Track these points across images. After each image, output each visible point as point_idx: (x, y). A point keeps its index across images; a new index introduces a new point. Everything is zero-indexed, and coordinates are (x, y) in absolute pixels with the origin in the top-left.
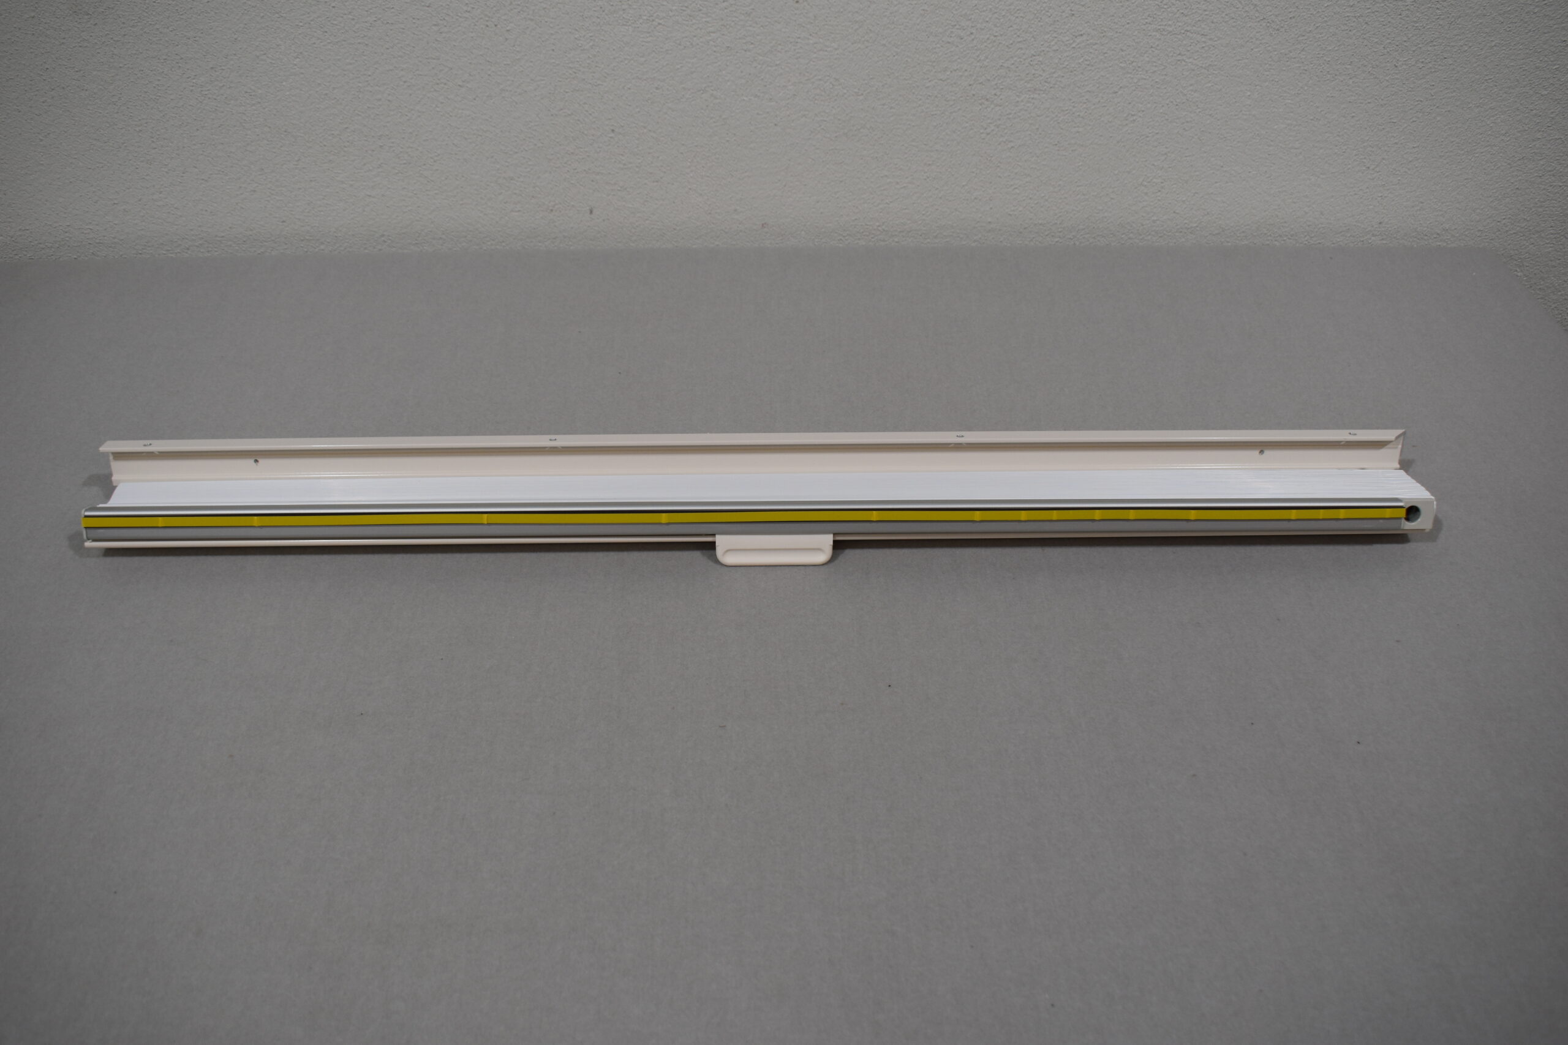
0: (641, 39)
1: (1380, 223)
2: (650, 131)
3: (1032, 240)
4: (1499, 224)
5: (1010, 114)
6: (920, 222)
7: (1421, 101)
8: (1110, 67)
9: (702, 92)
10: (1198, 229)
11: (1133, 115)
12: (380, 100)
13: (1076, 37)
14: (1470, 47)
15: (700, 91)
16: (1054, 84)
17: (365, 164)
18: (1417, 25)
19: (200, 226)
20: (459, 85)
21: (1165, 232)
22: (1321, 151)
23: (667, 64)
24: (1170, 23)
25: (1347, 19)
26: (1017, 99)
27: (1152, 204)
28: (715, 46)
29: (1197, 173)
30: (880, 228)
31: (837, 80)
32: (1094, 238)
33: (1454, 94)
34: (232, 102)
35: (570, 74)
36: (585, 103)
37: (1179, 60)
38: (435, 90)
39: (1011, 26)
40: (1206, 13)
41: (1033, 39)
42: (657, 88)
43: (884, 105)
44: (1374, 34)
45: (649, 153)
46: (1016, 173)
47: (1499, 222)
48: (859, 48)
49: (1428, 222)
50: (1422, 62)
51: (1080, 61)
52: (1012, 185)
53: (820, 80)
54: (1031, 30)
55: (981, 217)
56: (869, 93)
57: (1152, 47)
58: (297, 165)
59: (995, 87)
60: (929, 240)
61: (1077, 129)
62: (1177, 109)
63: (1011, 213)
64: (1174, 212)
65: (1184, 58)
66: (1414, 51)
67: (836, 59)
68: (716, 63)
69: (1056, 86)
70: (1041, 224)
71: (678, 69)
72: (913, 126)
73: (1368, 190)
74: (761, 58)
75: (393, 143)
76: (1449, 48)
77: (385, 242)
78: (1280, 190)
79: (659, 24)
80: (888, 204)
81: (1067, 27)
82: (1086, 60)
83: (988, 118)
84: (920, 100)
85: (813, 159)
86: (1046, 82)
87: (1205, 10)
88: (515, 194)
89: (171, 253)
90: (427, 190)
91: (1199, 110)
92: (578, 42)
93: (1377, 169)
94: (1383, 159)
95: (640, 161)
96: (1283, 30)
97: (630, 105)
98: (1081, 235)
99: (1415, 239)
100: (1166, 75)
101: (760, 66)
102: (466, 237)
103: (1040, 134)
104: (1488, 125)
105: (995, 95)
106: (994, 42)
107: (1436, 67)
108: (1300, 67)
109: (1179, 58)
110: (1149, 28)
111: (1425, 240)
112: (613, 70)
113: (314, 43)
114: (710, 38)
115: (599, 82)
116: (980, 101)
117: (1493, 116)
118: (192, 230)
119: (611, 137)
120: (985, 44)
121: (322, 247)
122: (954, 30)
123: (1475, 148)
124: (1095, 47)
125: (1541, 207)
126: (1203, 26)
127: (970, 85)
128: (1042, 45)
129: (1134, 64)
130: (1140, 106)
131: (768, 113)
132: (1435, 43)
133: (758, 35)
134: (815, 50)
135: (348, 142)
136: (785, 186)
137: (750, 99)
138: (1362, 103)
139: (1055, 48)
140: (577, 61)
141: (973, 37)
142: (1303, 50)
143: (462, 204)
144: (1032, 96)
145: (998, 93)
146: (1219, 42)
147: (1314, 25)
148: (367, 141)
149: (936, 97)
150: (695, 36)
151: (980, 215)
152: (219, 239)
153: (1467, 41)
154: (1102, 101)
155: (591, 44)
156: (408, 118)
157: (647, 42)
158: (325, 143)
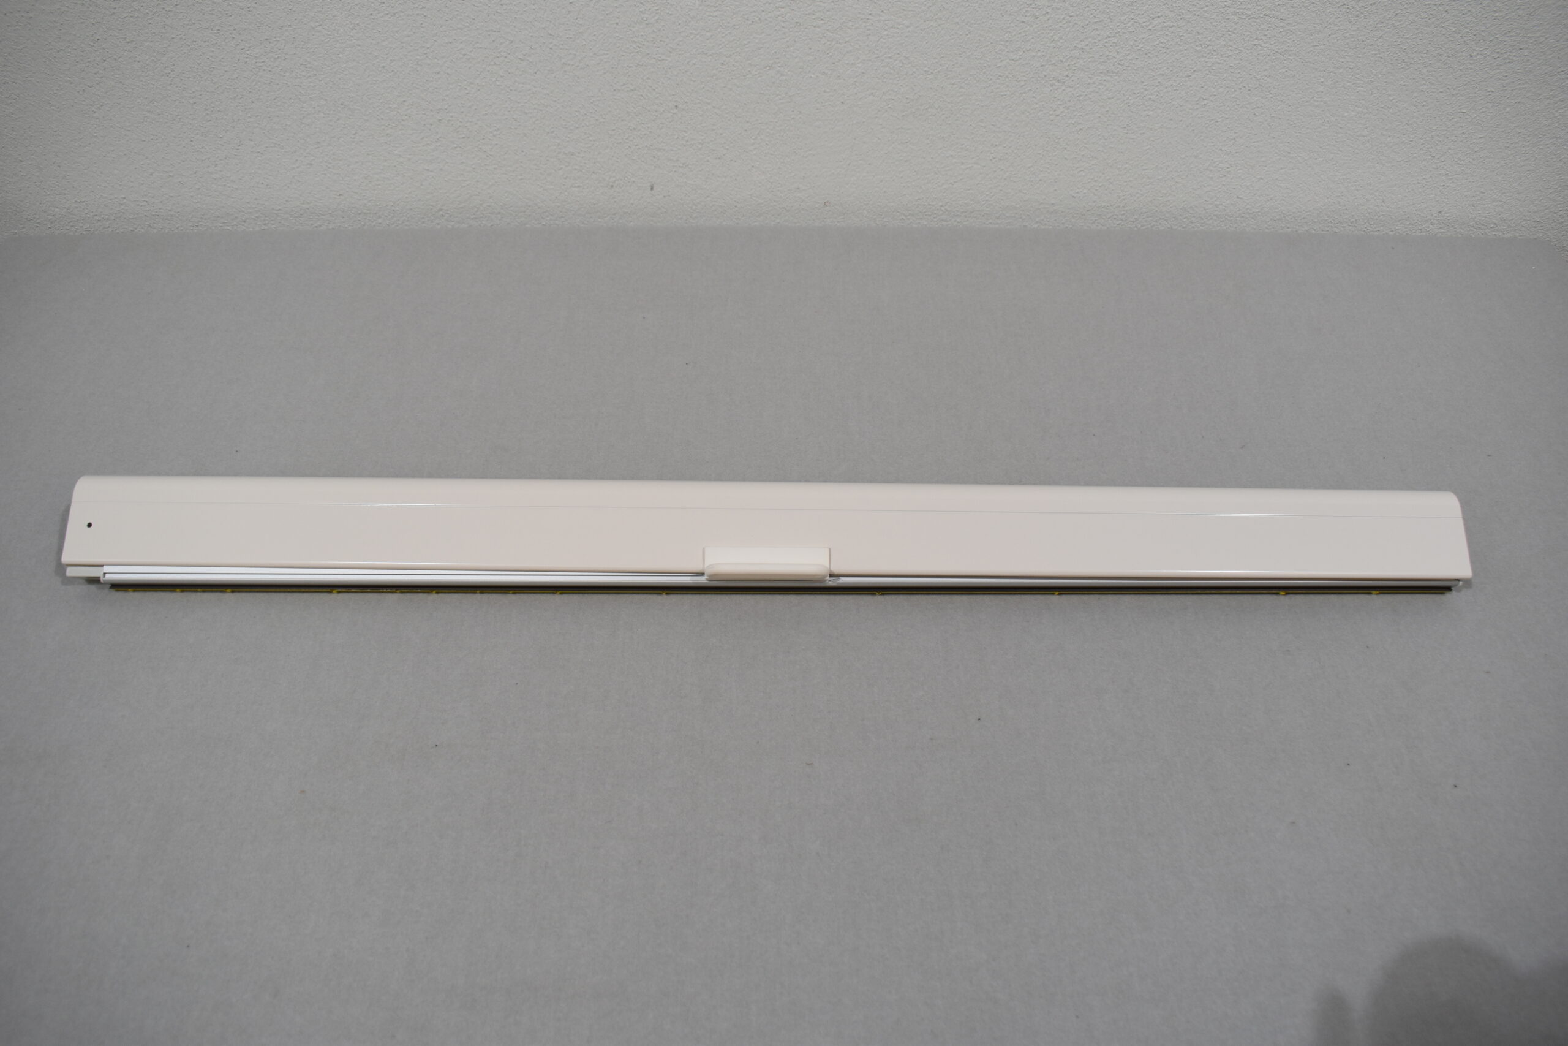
0: (708, 14)
1: (1440, 212)
2: (714, 107)
3: (1094, 223)
4: (1555, 215)
5: (1081, 96)
6: (983, 203)
7: (1493, 92)
8: (1186, 50)
9: (768, 68)
10: (1260, 214)
12: (439, 73)
13: (1153, 19)
14: (1547, 38)
15: (766, 67)
16: (1128, 67)
17: (423, 138)
18: (1497, 15)
19: (256, 199)
20: (520, 59)
21: (1226, 217)
22: (1388, 139)
23: (734, 40)
24: (1249, 6)
25: (1428, 6)
26: (1089, 81)
27: (1216, 188)
28: (784, 22)
29: (1263, 159)
30: (943, 208)
31: (907, 58)
32: (1156, 221)
33: (1526, 86)
34: (288, 74)
35: (634, 48)
36: (648, 78)
37: (1255, 45)
38: (495, 64)
39: (1088, 7)
41: (1109, 20)
42: (722, 64)
43: (953, 84)
44: (1453, 23)
45: (713, 130)
46: (1083, 155)
47: (1555, 213)
48: (932, 26)
49: (1487, 212)
50: (1498, 53)
51: (1155, 43)
52: (1078, 168)
53: (890, 58)
54: (1108, 10)
55: (1045, 199)
56: (939, 72)
57: (1229, 31)
58: (354, 138)
59: (1067, 68)
60: (991, 221)
61: (1147, 112)
62: (1249, 94)
63: (1075, 195)
64: (1238, 197)
65: (1261, 42)
66: (1491, 41)
67: (906, 37)
68: (784, 39)
69: (1130, 68)
70: (1104, 207)
71: (745, 45)
72: (982, 106)
73: (1430, 179)
74: (831, 34)
75: (452, 117)
76: (1525, 39)
77: (443, 216)
78: (1344, 177)
80: (953, 185)
81: (1144, 8)
82: (1162, 43)
83: (1059, 100)
84: (991, 80)
85: (879, 139)
86: (1119, 64)
88: (575, 169)
89: (228, 226)
90: (486, 165)
91: (1271, 96)
92: (643, 15)
93: (1442, 159)
94: (1449, 148)
95: (703, 138)
96: (1362, 16)
97: (694, 81)
98: (1144, 218)
99: (1472, 228)
100: (1241, 59)
101: (829, 43)
102: (524, 212)
103: (1110, 116)
104: (1555, 117)
105: (1067, 76)
106: (1070, 22)
107: (1511, 57)
108: (1376, 54)
109: (1256, 42)
110: (1228, 12)
111: (1482, 229)
112: (678, 45)
113: (371, 14)
114: (778, 13)
115: (663, 57)
116: (1051, 83)
117: (1561, 108)
118: (248, 203)
119: (674, 113)
120: (1061, 24)
121: (380, 221)
122: (1029, 9)
123: (1540, 140)
124: (1171, 29)
126: (1282, 11)
127: (1042, 66)
128: (1118, 26)
129: (1210, 47)
130: (1213, 90)
131: (835, 90)
132: (1512, 34)
133: (828, 11)
134: (886, 27)
135: (406, 115)
136: (849, 165)
137: (817, 76)
138: (1433, 92)
139: (1131, 30)
140: (642, 36)
141: (1048, 16)
142: (1381, 37)
143: (521, 179)
144: (1104, 78)
145: (1070, 75)
146: (1297, 27)
147: (1395, 12)
148: (425, 114)
149: (1007, 77)
150: (763, 11)
151: (1044, 197)
152: (276, 212)
153: (1544, 32)
154: (1174, 84)
155: (656, 18)
156: (467, 92)
157: (713, 17)
158: (382, 117)
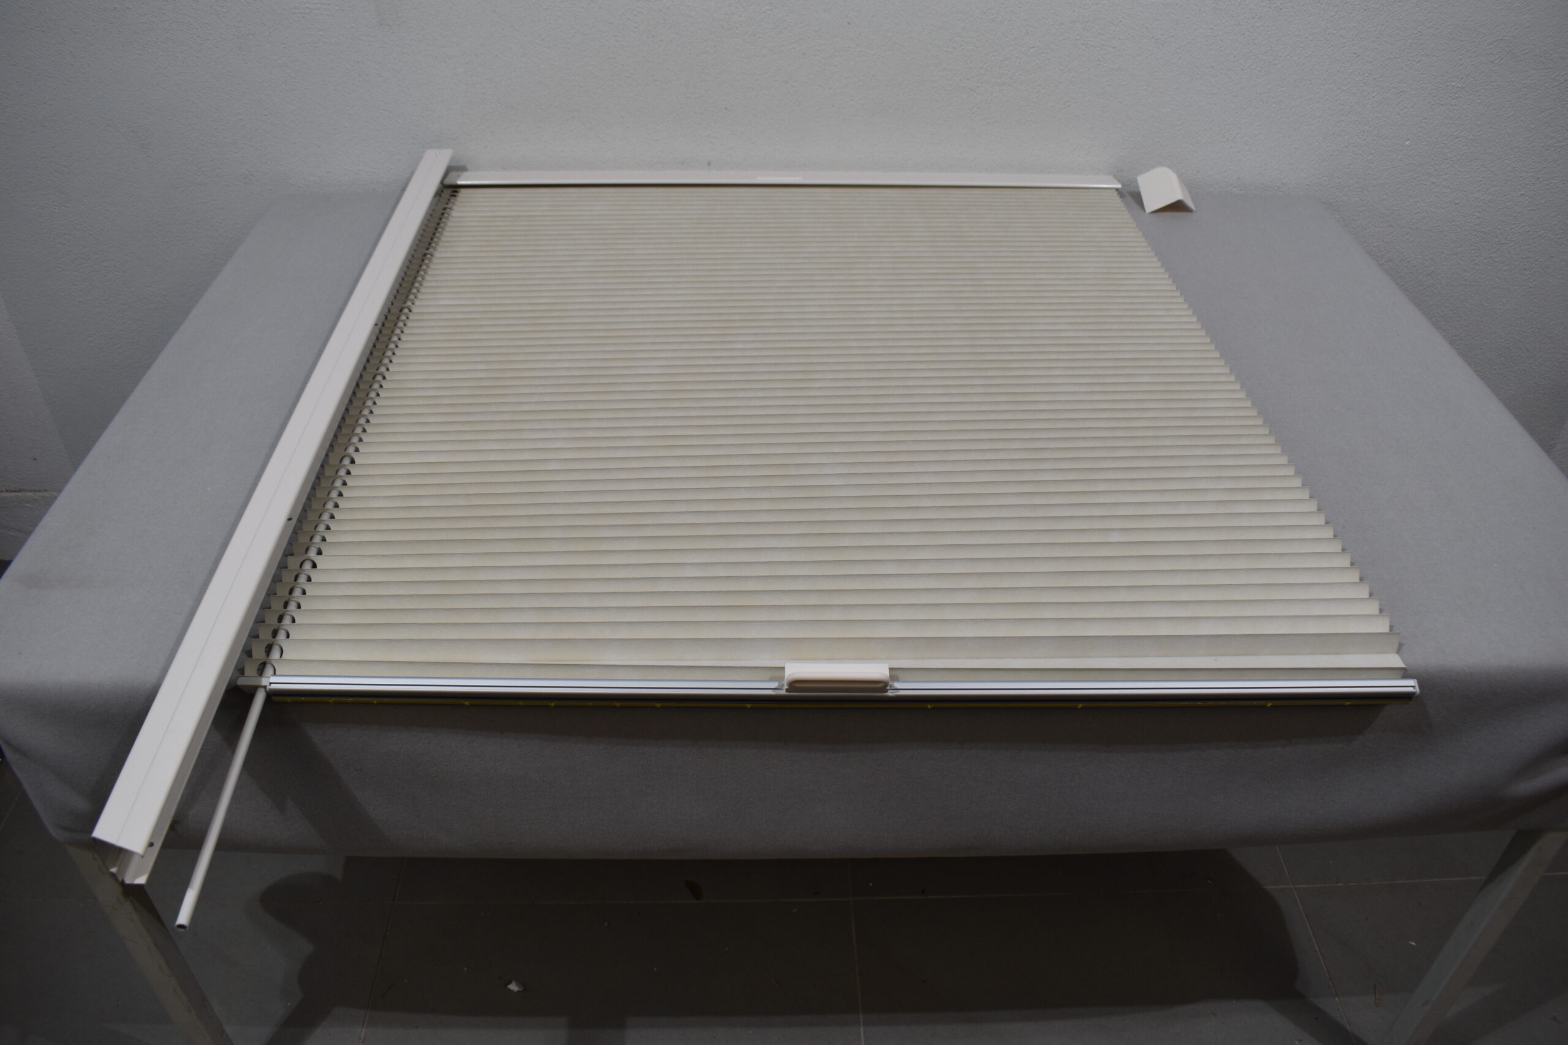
1: (1238, 179)
4: (1320, 180)
5: (987, 100)
7: (1261, 93)
11: (1069, 102)
14: (1292, 57)
24: (1092, 39)
26: (992, 90)
33: (1283, 89)
35: (700, 70)
36: (708, 90)
39: (988, 41)
40: (1115, 33)
42: (756, 80)
45: (749, 124)
48: (888, 55)
51: (1033, 65)
59: (977, 82)
65: (1102, 63)
66: (1254, 59)
69: (1018, 81)
79: (760, 37)
82: (1037, 64)
86: (1010, 78)
87: (1114, 31)
93: (1234, 140)
94: (1238, 133)
95: (742, 130)
96: (1166, 44)
97: (738, 92)
99: (1262, 189)
100: (1090, 74)
101: (823, 66)
103: (1007, 114)
104: (1307, 110)
105: (977, 87)
106: (977, 51)
107: (1270, 70)
108: (1178, 69)
109: (1098, 63)
110: (1078, 43)
112: (728, 68)
115: (718, 76)
124: (1042, 55)
125: (1348, 168)
128: (1008, 53)
133: (823, 45)
134: (860, 56)
137: (816, 89)
138: (1221, 95)
139: (1017, 55)
141: (962, 48)
142: (1180, 58)
146: (1124, 52)
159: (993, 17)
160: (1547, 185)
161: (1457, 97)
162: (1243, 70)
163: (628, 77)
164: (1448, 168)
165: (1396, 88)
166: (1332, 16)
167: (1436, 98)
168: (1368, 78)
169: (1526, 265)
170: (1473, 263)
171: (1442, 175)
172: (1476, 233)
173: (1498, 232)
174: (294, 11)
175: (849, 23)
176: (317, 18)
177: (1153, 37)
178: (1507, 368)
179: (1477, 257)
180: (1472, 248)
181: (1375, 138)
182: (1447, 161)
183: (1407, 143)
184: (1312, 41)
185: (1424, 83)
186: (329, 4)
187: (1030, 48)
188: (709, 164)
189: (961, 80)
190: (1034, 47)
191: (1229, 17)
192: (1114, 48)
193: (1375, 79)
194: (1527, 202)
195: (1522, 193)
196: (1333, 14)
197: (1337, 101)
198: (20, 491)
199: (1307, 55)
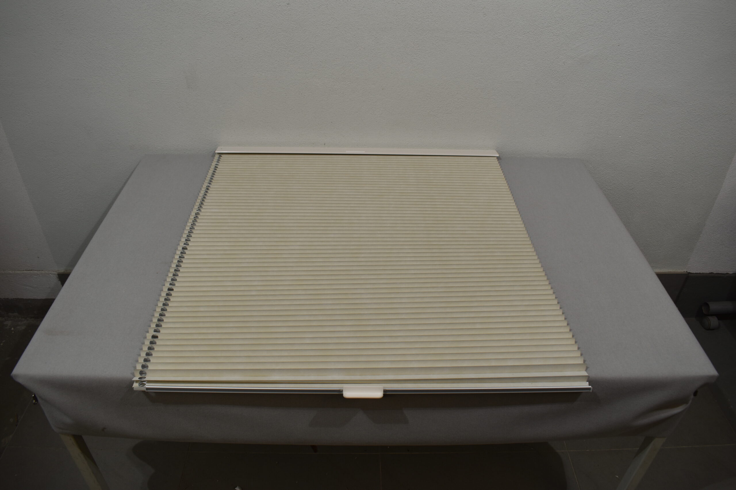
159: (443, 87)
160: (681, 153)
161: (640, 118)
162: (549, 108)
163: (291, 110)
164: (638, 146)
165: (614, 115)
166: (586, 86)
167: (632, 119)
168: (602, 111)
169: (673, 185)
170: (650, 185)
171: (635, 150)
172: (651, 173)
173: (661, 172)
174: (153, 82)
175: (383, 89)
176: (162, 85)
177: (510, 95)
178: (667, 227)
179: (652, 182)
180: (649, 179)
181: (606, 135)
182: (637, 144)
183: (620, 136)
184: (578, 96)
185: (626, 113)
186: (167, 79)
187: (459, 99)
188: (325, 144)
189: (430, 112)
190: (460, 99)
191: (542, 87)
192: (494, 99)
193: (605, 111)
194: (673, 160)
195: (670, 156)
196: (586, 85)
197: (589, 120)
198: (31, 270)
199: (576, 102)
